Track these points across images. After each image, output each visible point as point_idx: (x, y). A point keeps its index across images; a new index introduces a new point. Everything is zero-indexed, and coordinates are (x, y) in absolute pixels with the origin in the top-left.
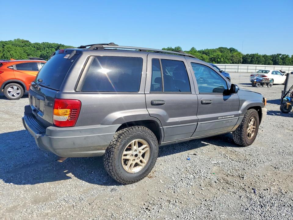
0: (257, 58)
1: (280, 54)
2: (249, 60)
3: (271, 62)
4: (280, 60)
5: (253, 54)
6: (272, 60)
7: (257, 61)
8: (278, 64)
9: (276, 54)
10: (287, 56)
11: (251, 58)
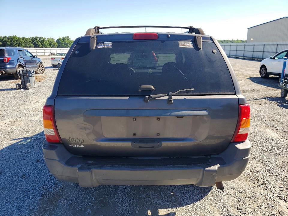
0: (17, 41)
1: (38, 37)
2: (9, 43)
3: (31, 44)
4: (39, 43)
5: (12, 37)
6: (32, 43)
7: (17, 44)
8: (39, 47)
9: (34, 37)
10: (44, 39)
11: (10, 40)
